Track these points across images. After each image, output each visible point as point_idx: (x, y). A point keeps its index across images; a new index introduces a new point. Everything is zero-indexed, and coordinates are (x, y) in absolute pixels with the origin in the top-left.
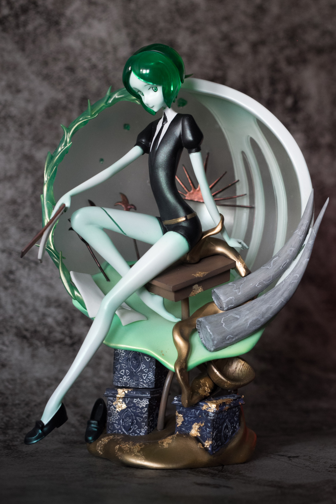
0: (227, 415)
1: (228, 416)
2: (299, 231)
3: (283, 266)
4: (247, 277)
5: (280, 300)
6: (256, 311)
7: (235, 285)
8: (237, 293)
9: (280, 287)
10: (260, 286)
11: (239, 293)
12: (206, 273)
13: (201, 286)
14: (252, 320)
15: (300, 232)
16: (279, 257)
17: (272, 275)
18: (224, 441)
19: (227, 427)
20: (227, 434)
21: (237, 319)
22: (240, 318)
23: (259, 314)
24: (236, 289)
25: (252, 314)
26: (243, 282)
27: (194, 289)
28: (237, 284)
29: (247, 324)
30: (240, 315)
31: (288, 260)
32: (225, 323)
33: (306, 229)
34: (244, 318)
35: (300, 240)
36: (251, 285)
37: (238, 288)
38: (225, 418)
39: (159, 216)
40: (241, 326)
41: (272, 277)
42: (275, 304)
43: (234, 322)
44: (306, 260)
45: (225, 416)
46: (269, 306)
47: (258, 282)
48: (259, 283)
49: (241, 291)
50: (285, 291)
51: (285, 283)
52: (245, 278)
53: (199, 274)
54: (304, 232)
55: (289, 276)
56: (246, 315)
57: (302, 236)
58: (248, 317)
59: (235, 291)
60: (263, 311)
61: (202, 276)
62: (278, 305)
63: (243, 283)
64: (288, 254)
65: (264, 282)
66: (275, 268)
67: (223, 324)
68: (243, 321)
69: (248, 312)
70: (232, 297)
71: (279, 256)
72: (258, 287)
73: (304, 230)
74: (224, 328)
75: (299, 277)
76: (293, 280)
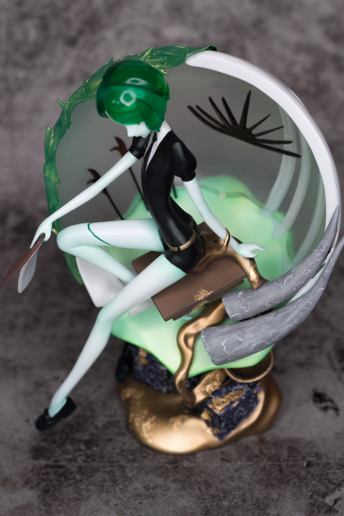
3: (297, 287)
4: (258, 292)
5: (289, 326)
6: (261, 335)
7: (243, 299)
8: (245, 310)
9: (291, 311)
11: (246, 310)
12: (208, 294)
14: (257, 345)
15: (318, 253)
17: (284, 296)
21: (240, 342)
22: (243, 341)
23: (265, 338)
24: (244, 306)
25: (256, 339)
26: (253, 297)
28: (246, 299)
29: (251, 348)
30: (244, 339)
31: (303, 282)
32: (226, 347)
33: (326, 251)
34: (248, 342)
35: (318, 261)
37: (246, 304)
40: (244, 349)
41: (283, 297)
42: (283, 330)
43: (236, 345)
44: (320, 289)
46: (276, 331)
47: (269, 301)
48: (269, 303)
49: (248, 309)
50: (294, 318)
51: (296, 307)
53: (201, 295)
56: (250, 339)
57: (321, 258)
58: (251, 341)
59: (242, 308)
60: (269, 335)
61: (203, 299)
62: (287, 331)
63: (252, 300)
64: (304, 275)
65: (275, 302)
66: (288, 288)
67: (224, 347)
68: (247, 345)
69: (253, 335)
70: (239, 313)
71: (294, 275)
73: (323, 252)
74: (224, 351)
75: (312, 305)
76: (305, 306)
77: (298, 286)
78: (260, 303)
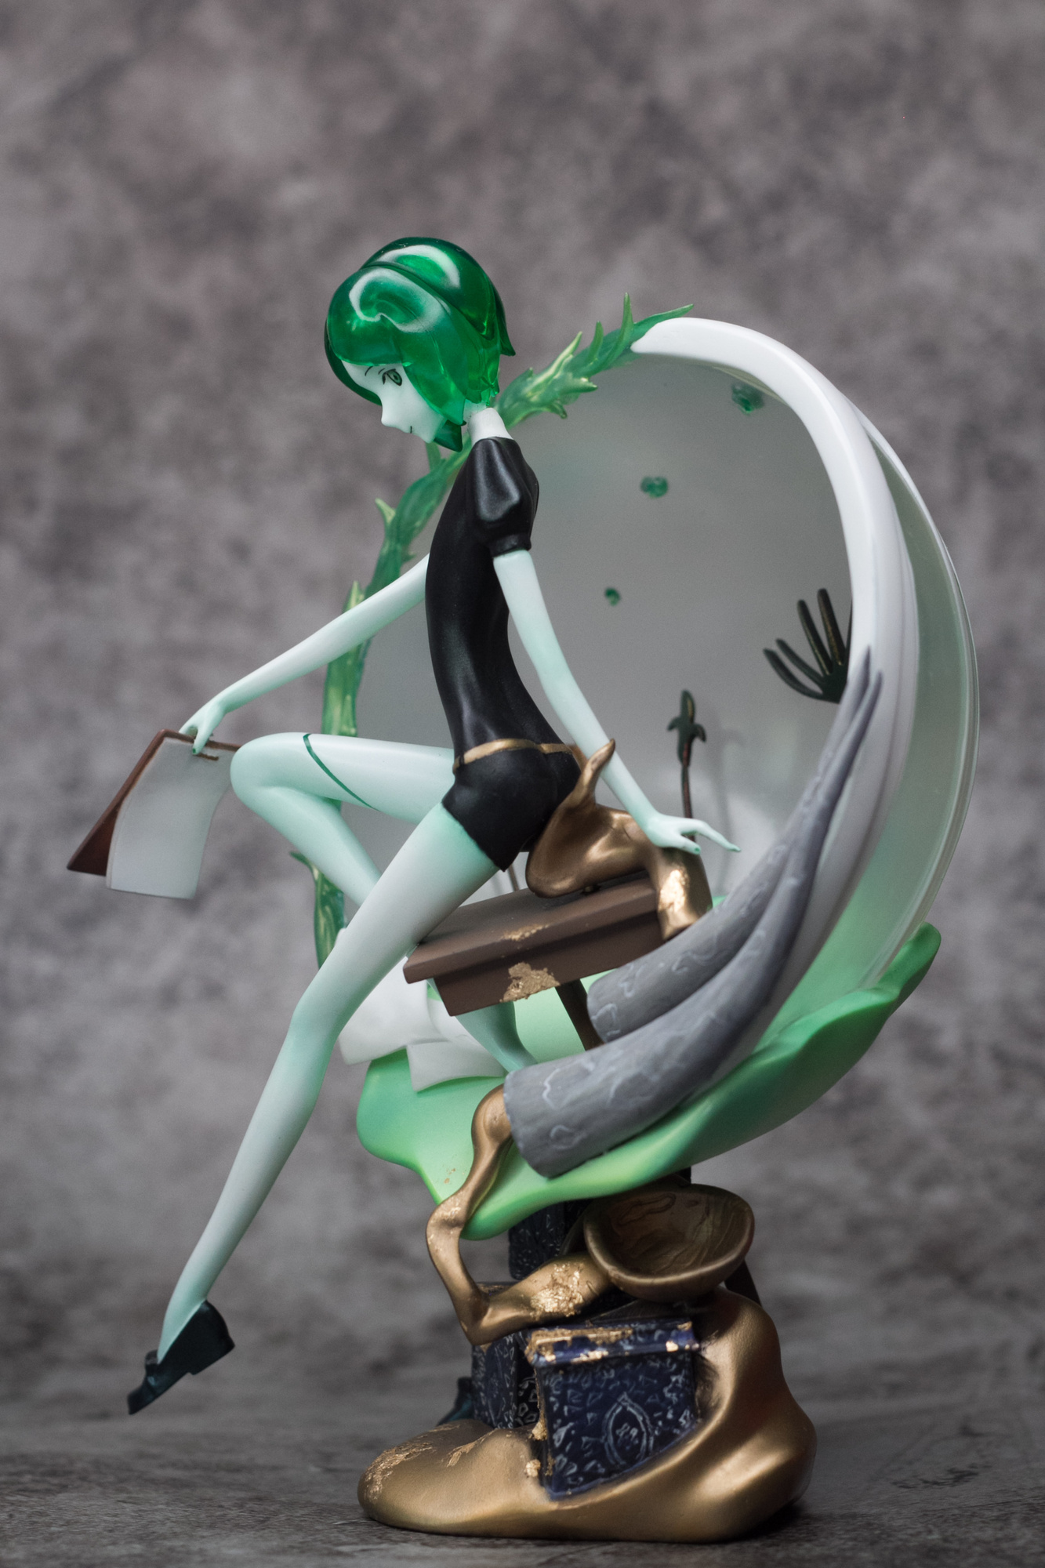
0: (619, 1377)
1: (627, 1382)
6: (639, 1052)
14: (621, 1079)
18: (623, 1463)
19: (625, 1418)
20: (637, 1442)
21: (586, 1074)
22: (594, 1070)
23: (643, 1058)
29: (609, 1092)
30: (596, 1062)
34: (604, 1071)
38: (611, 1388)
40: (592, 1095)
42: (691, 1028)
43: (576, 1083)
45: (610, 1382)
46: (675, 1033)
56: (610, 1063)
58: (613, 1069)
62: (700, 1029)
68: (600, 1080)
74: (545, 1101)
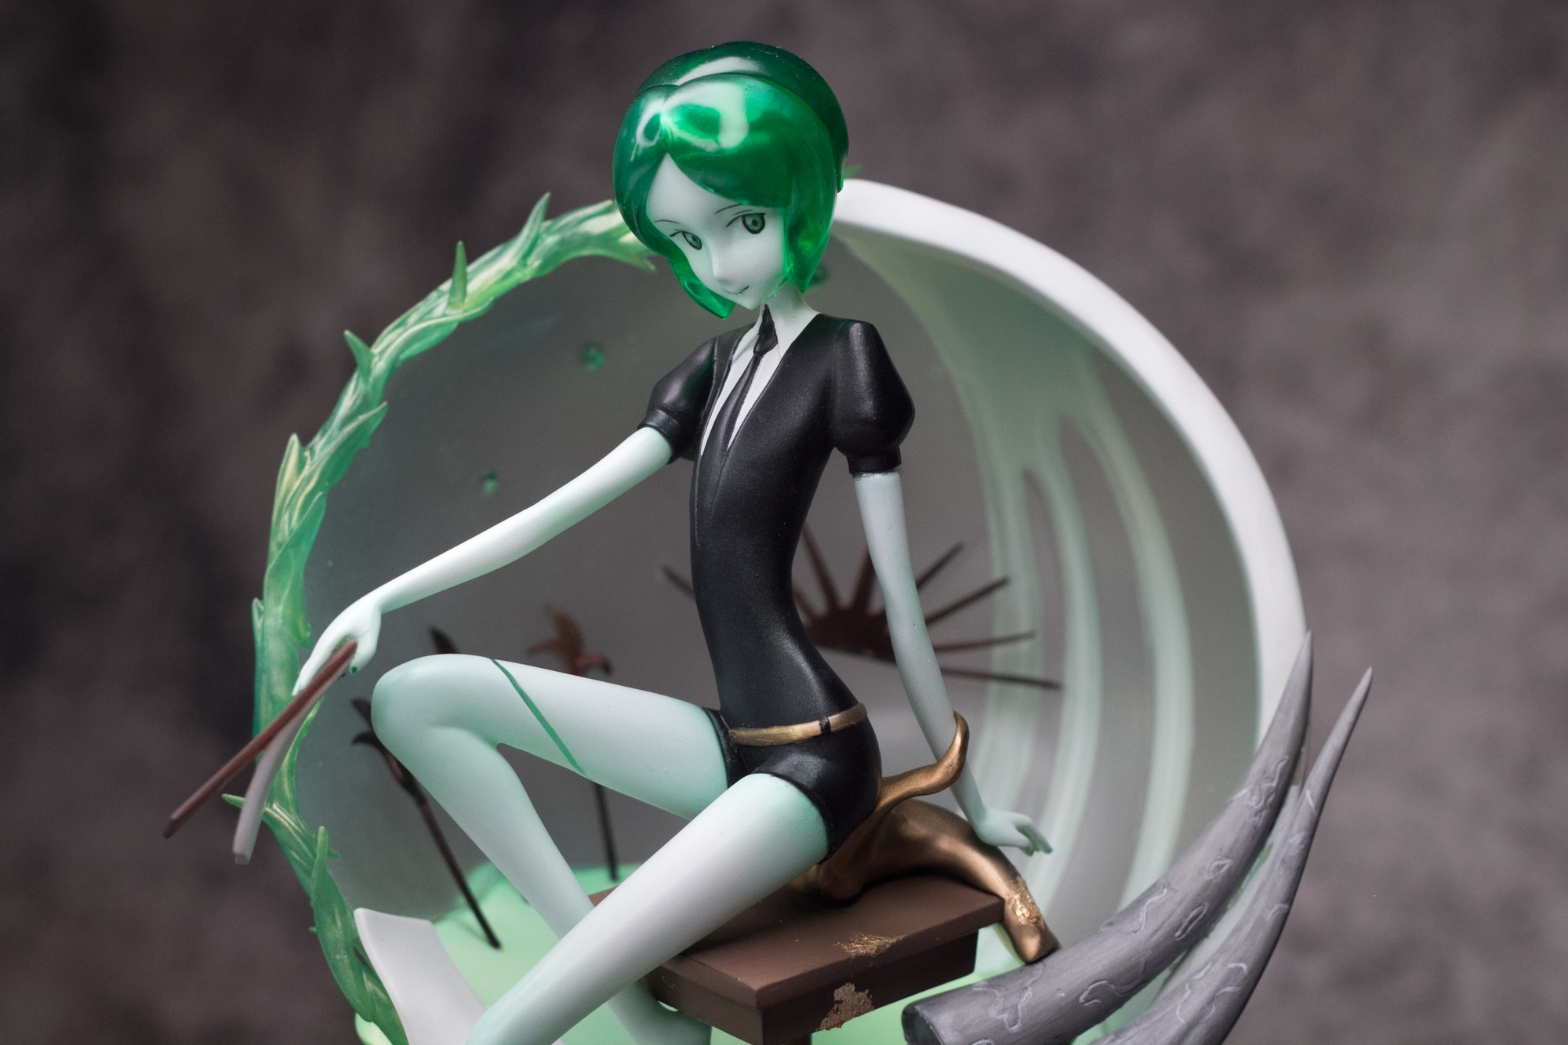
2: (1251, 795)
3: (1187, 927)
4: (1045, 965)
7: (996, 992)
8: (1007, 1027)
9: (1175, 1008)
10: (1096, 1003)
11: (1013, 1026)
12: (890, 941)
13: (867, 991)
15: (1254, 798)
16: (1173, 890)
17: (1142, 959)
24: (1003, 1011)
26: (1030, 981)
27: (840, 1002)
28: (1007, 990)
31: (1207, 904)
33: (1280, 787)
35: (1255, 828)
36: (1062, 999)
37: (1009, 1004)
39: (717, 707)
41: (1141, 968)
44: (1276, 907)
47: (1090, 985)
48: (1093, 991)
49: (1019, 1020)
50: (1191, 1027)
51: (1192, 994)
52: (1039, 966)
53: (866, 945)
54: (1270, 799)
55: (1209, 966)
57: (1264, 813)
59: (998, 1017)
61: (874, 951)
63: (1030, 988)
64: (1209, 882)
65: (1113, 986)
66: (1155, 932)
70: (985, 1039)
71: (1173, 885)
72: (1087, 1004)
73: (1271, 791)
75: (1250, 973)
76: (1224, 983)
77: (1191, 922)
78: (1063, 995)
